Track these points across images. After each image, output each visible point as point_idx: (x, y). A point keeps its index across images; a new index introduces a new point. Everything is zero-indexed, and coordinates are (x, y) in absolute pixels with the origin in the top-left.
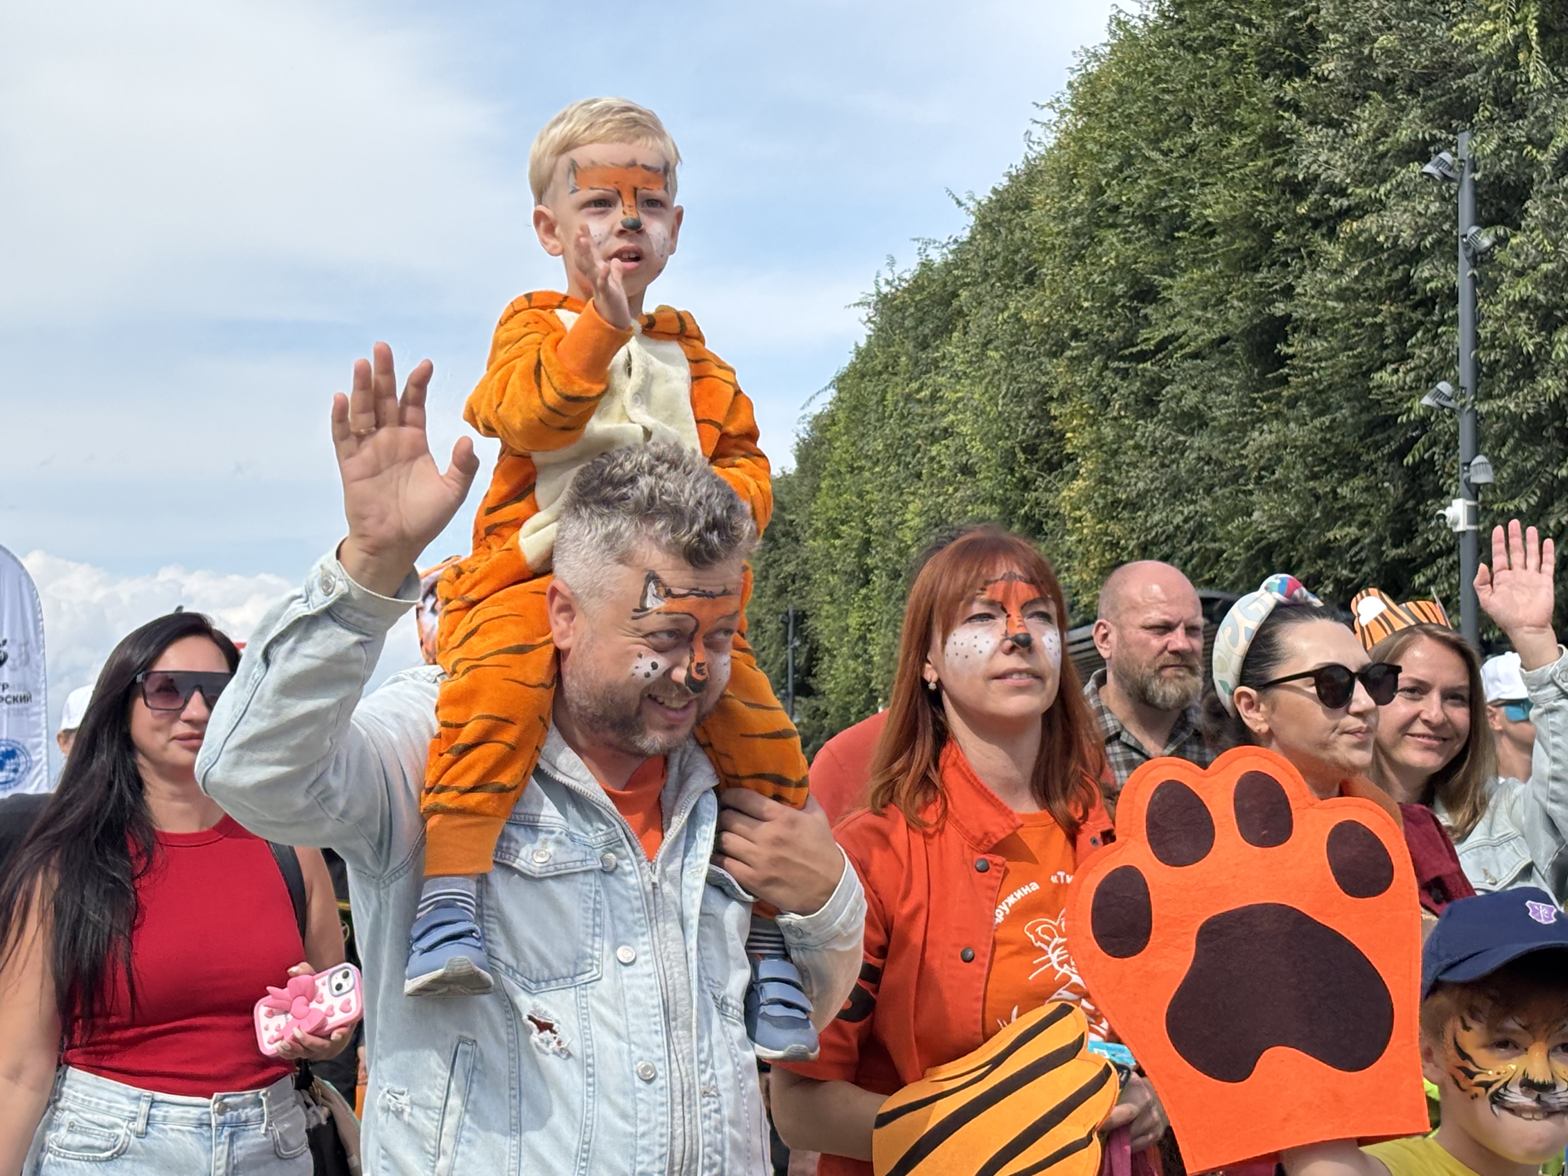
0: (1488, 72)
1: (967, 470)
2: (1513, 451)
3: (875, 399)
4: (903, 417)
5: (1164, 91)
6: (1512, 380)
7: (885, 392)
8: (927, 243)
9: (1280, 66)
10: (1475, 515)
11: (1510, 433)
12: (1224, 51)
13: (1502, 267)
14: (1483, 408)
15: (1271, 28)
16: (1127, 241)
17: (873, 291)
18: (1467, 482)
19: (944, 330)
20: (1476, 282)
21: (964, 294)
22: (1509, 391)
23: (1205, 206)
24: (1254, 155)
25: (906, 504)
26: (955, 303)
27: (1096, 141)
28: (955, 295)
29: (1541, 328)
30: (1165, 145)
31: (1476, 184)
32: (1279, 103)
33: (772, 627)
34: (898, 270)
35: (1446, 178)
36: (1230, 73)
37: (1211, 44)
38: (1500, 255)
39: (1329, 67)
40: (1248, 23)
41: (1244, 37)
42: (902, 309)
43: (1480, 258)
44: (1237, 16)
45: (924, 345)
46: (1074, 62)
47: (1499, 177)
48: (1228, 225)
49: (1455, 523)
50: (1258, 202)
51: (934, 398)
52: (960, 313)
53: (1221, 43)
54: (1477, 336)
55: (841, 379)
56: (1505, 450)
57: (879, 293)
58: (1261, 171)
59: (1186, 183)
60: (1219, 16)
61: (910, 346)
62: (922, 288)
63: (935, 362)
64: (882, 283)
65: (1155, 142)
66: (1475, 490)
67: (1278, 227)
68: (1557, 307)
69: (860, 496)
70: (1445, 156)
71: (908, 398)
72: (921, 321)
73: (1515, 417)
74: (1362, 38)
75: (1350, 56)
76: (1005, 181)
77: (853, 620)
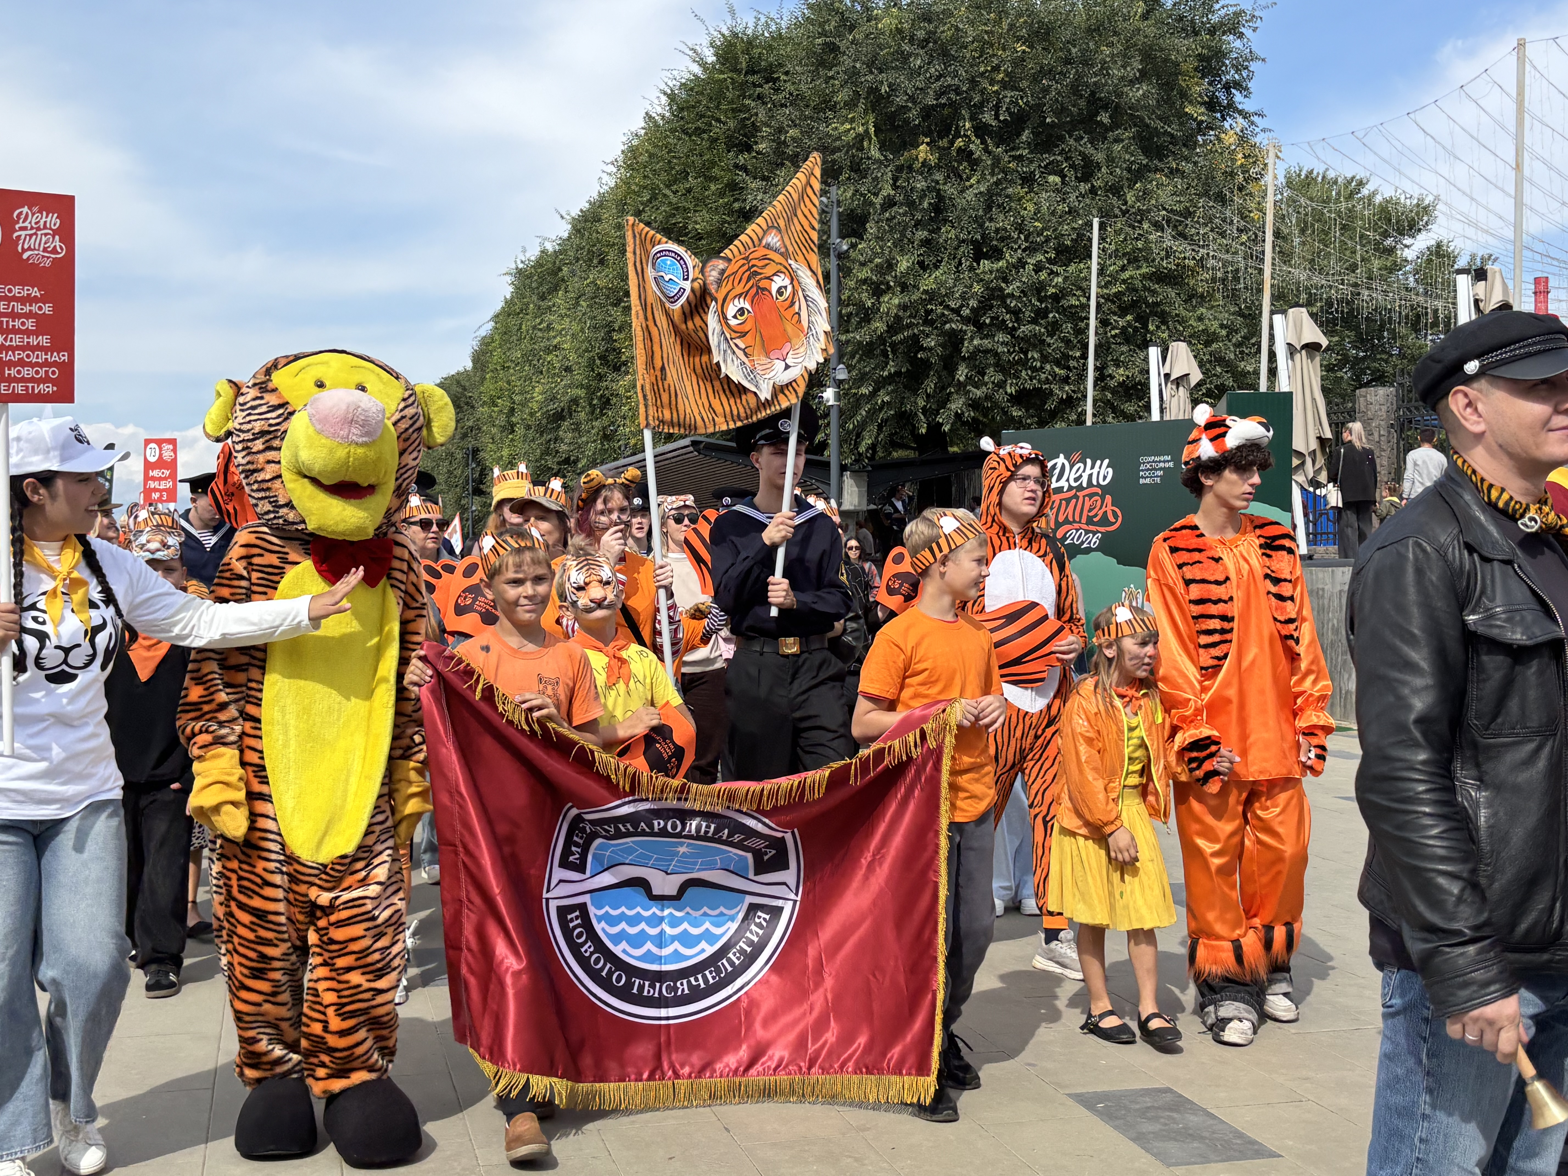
0: (847, 152)
1: (568, 369)
2: (859, 362)
3: (516, 328)
4: (532, 339)
5: (674, 157)
6: (859, 323)
7: (521, 324)
8: (545, 239)
9: (736, 146)
10: (838, 397)
11: (856, 352)
12: (705, 136)
13: (854, 261)
14: (843, 338)
15: (732, 124)
17: (514, 266)
18: (834, 379)
19: (555, 289)
20: (840, 268)
21: (565, 269)
22: (856, 329)
23: (696, 223)
24: (722, 195)
25: (534, 387)
26: (560, 275)
27: (637, 185)
28: (560, 270)
29: (873, 295)
30: (674, 188)
31: (840, 214)
32: (736, 166)
33: (459, 456)
34: (528, 255)
37: (699, 131)
38: (853, 254)
39: (762, 146)
40: (718, 120)
41: (717, 129)
42: (530, 276)
43: (841, 256)
45: (543, 298)
46: (625, 139)
47: (852, 211)
48: (709, 234)
49: (828, 401)
50: (725, 222)
51: (549, 328)
52: (563, 280)
53: (704, 132)
54: (840, 299)
55: (497, 316)
56: (855, 361)
57: (517, 268)
58: (727, 204)
59: (685, 209)
60: (703, 116)
61: (534, 298)
62: (541, 266)
63: (549, 308)
64: (519, 262)
65: (668, 186)
66: (839, 383)
68: (882, 283)
69: (509, 383)
71: (534, 328)
72: (541, 284)
73: (860, 343)
74: (781, 130)
75: (774, 141)
76: (587, 205)
77: (505, 452)
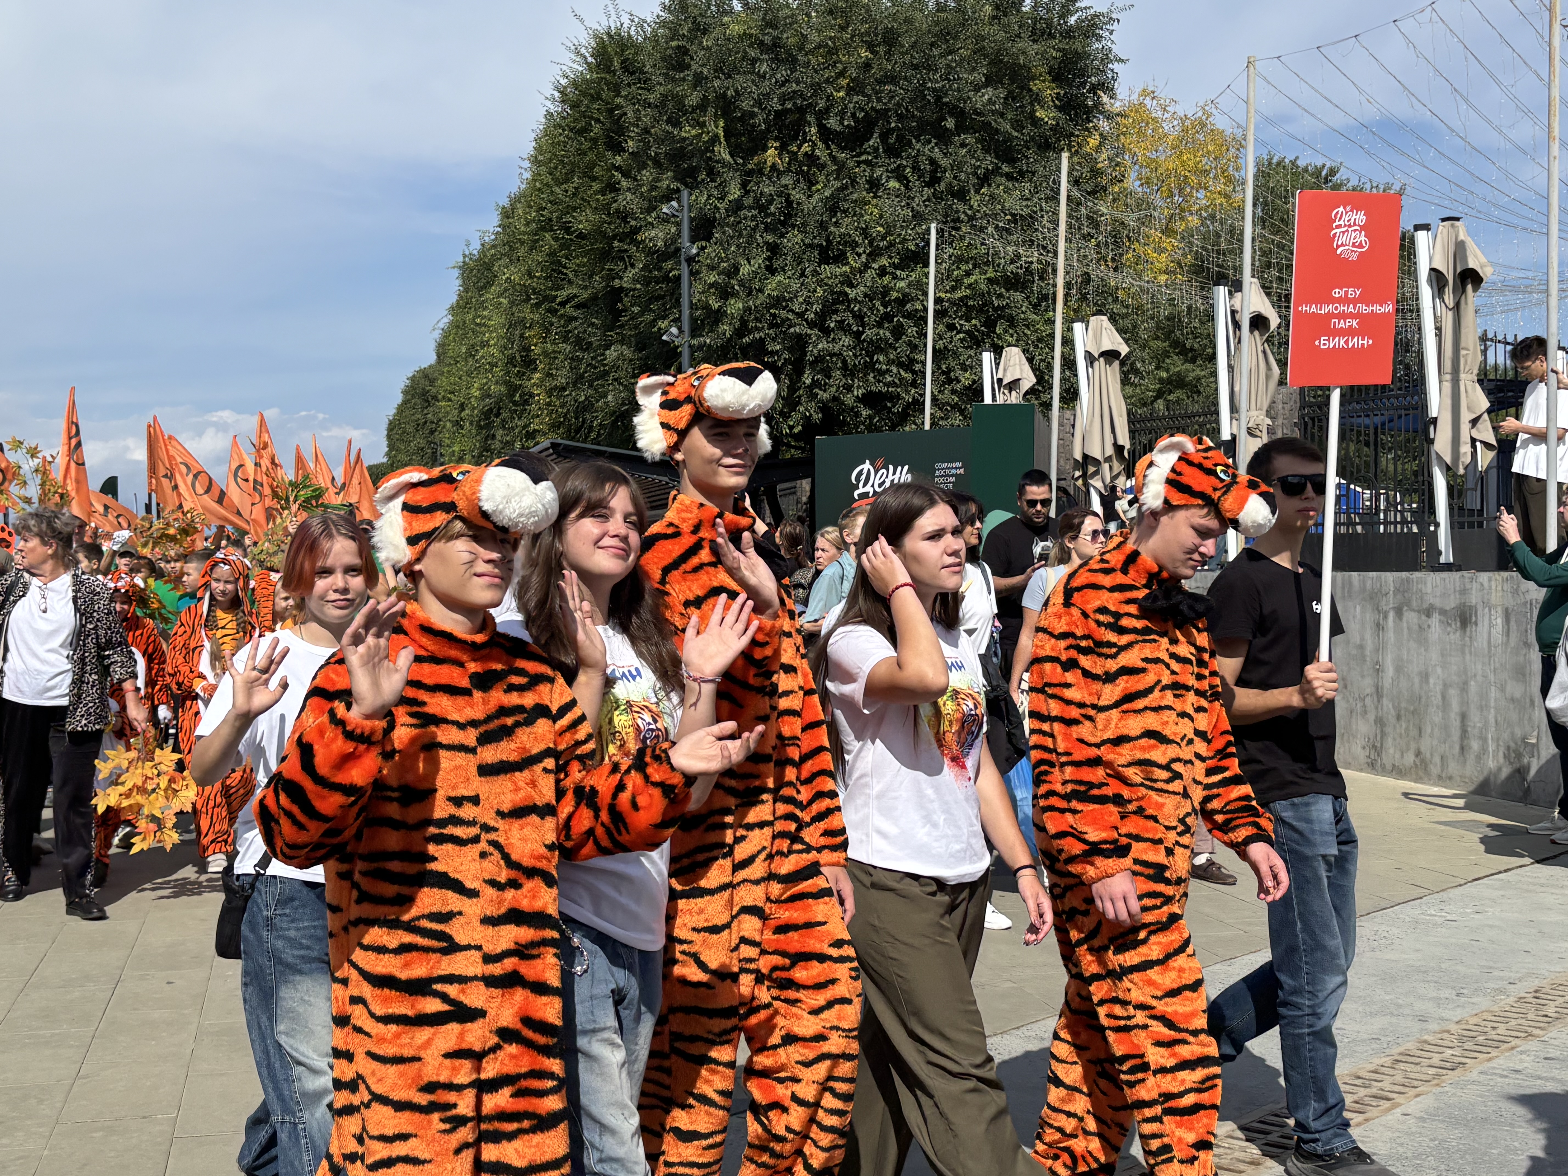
13: (702, 265)
16: (556, 239)
20: (690, 272)
29: (720, 298)
31: (690, 220)
35: (674, 216)
36: (590, 149)
38: (701, 258)
43: (690, 260)
44: (592, 118)
47: (704, 215)
54: (691, 302)
67: (614, 237)
68: (728, 287)
70: (674, 204)
